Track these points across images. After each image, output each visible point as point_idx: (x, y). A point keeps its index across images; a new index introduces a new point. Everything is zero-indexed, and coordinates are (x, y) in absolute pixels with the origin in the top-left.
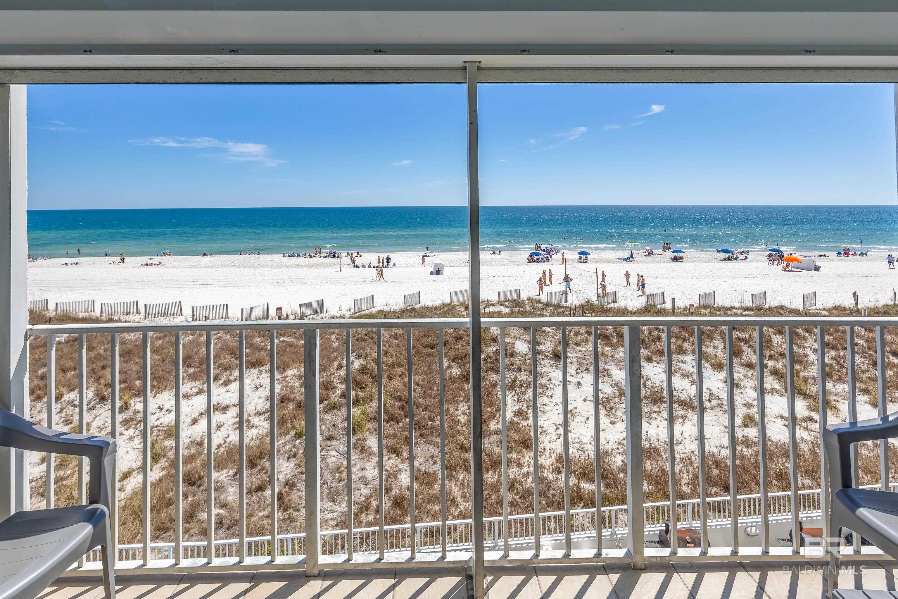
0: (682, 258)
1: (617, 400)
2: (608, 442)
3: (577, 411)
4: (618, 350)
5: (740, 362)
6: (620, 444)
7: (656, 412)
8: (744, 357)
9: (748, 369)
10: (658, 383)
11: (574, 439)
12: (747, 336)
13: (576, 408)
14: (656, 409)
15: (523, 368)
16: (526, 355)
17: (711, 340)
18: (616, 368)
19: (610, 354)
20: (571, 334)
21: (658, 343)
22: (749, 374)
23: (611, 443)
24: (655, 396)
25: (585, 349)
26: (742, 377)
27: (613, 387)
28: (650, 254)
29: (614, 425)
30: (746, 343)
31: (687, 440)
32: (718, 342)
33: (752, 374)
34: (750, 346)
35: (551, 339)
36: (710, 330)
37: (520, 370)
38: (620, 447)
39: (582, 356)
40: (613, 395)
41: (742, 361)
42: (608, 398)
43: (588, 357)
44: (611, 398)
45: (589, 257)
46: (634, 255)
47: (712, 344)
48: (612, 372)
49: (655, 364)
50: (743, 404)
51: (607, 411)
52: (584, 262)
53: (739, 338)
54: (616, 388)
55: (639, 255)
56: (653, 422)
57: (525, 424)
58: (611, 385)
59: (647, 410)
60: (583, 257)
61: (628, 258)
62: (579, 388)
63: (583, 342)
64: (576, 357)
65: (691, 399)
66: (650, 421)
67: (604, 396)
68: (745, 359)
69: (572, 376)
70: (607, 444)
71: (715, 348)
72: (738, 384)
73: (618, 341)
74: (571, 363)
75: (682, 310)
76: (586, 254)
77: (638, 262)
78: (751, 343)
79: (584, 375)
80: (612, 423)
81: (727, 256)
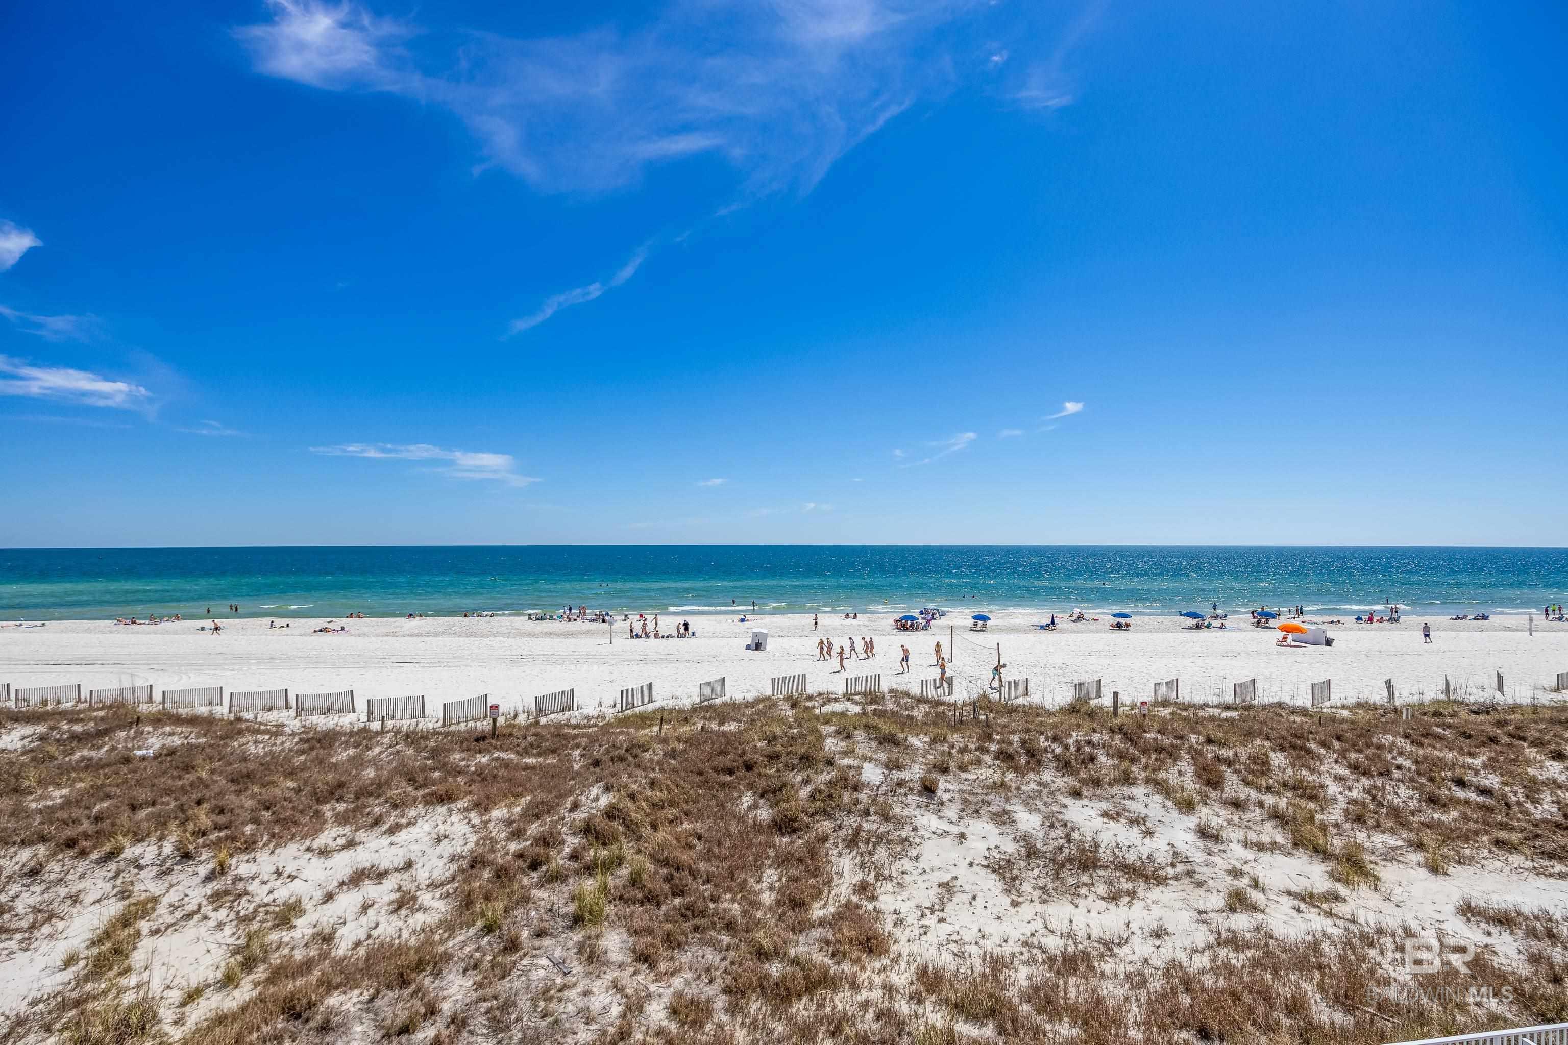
0: (1128, 625)
1: (1023, 864)
2: (1006, 941)
3: (958, 883)
4: (1026, 779)
5: (1221, 798)
6: (1025, 944)
7: (1086, 885)
8: (1227, 790)
9: (1233, 809)
10: (1091, 834)
11: (950, 935)
12: (1231, 753)
13: (956, 878)
14: (1086, 879)
15: (872, 810)
16: (880, 786)
17: (1175, 760)
18: (1023, 809)
19: (1014, 785)
20: (954, 751)
21: (1091, 766)
22: (1236, 819)
23: (1011, 942)
24: (1084, 858)
25: (975, 777)
26: (1225, 824)
27: (1018, 842)
28: (1080, 618)
29: (1017, 909)
30: (1229, 766)
31: (1136, 936)
32: (1186, 764)
33: (1240, 818)
34: (1236, 771)
35: (921, 759)
36: (1172, 745)
37: (867, 813)
38: (1024, 950)
39: (969, 788)
40: (1016, 855)
41: (1225, 796)
42: (1009, 861)
43: (979, 791)
44: (1013, 860)
46: (1056, 620)
47: (1176, 768)
48: (1016, 816)
49: (1085, 801)
50: (1227, 871)
51: (1006, 883)
52: (981, 631)
53: (1217, 758)
54: (1022, 844)
55: (1063, 622)
56: (1081, 902)
57: (870, 907)
58: (1015, 839)
59: (1071, 881)
60: (980, 623)
61: (1048, 625)
62: (962, 843)
63: (972, 764)
64: (960, 791)
65: (1143, 863)
66: (1076, 901)
67: (1003, 857)
68: (1228, 793)
69: (952, 823)
70: (1004, 944)
71: (1180, 774)
72: (1218, 835)
73: (1028, 763)
74: (950, 800)
75: (1127, 708)
76: (984, 618)
77: (1061, 631)
78: (1237, 766)
79: (971, 822)
80: (1015, 904)
81: (1195, 621)
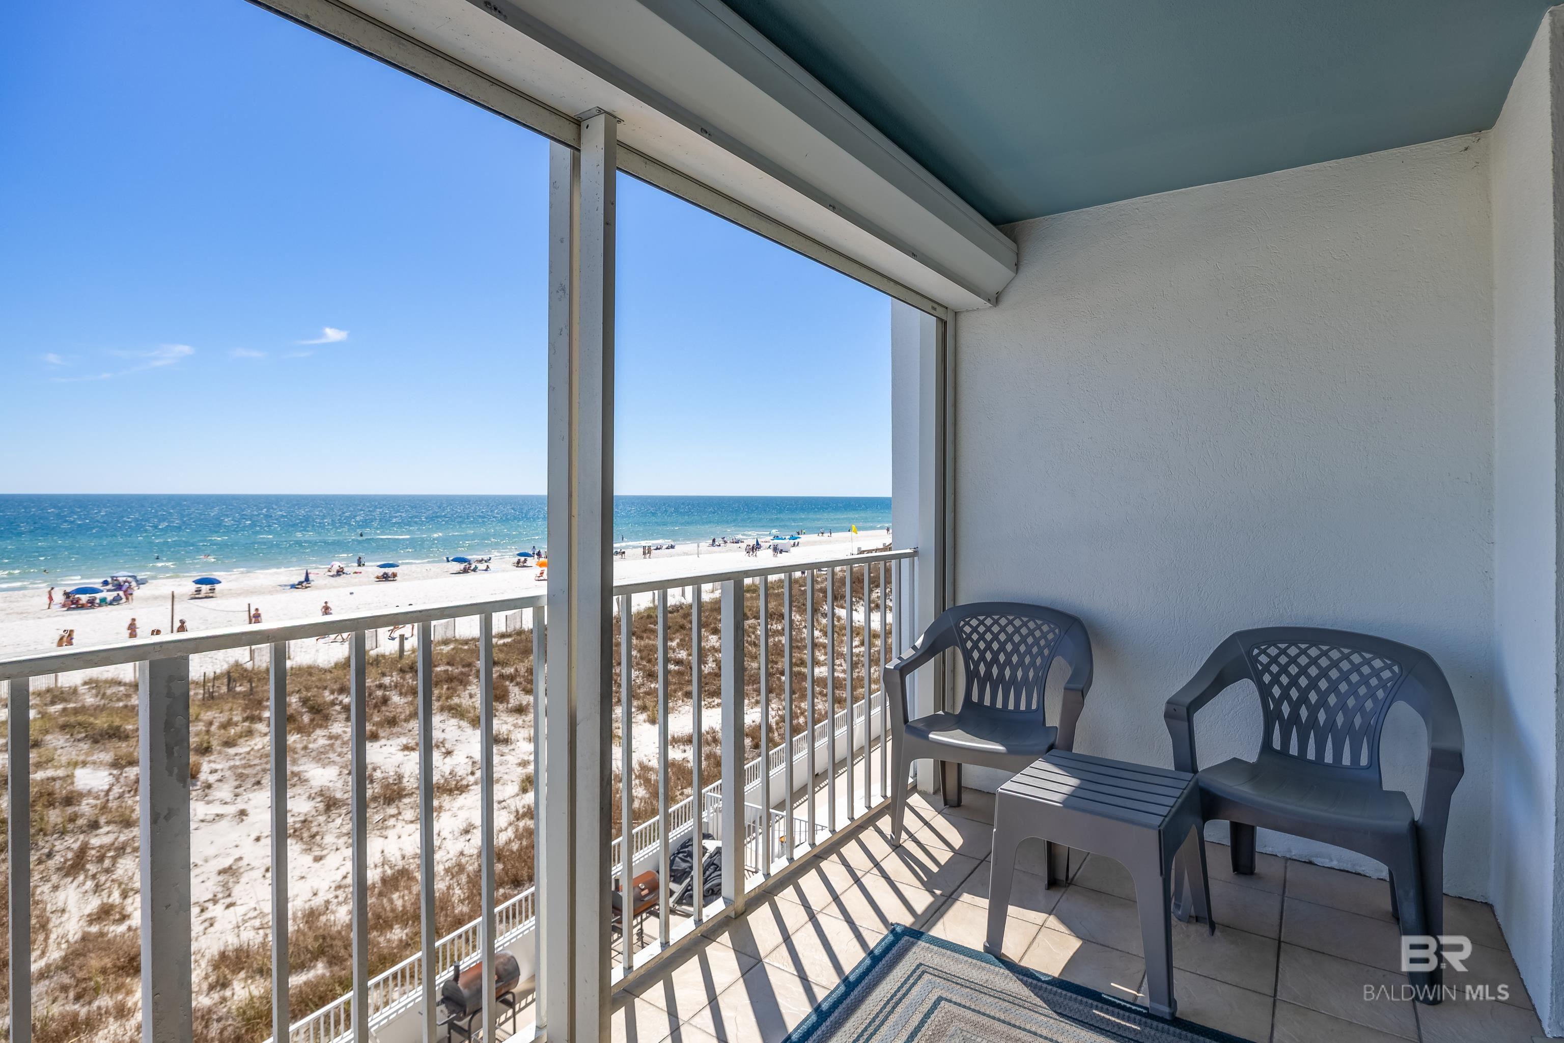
0: (395, 575)
1: (322, 819)
2: (315, 894)
3: (243, 863)
4: (313, 736)
5: (507, 708)
6: (339, 887)
7: (393, 816)
8: (512, 701)
9: (517, 715)
10: (393, 769)
11: (245, 915)
12: (512, 670)
13: (241, 859)
14: (392, 810)
15: (102, 820)
16: (109, 790)
17: (465, 686)
18: (315, 766)
19: (299, 746)
20: (213, 728)
21: (384, 708)
22: (520, 722)
23: (320, 894)
24: (389, 792)
25: (248, 749)
26: (512, 728)
27: (314, 799)
28: (340, 572)
29: (322, 862)
30: (512, 681)
31: (447, 840)
32: (475, 687)
33: (524, 721)
34: (518, 684)
36: (462, 673)
37: (94, 825)
38: (340, 892)
39: (243, 762)
40: (314, 813)
41: (510, 706)
42: (305, 821)
43: (257, 761)
44: (310, 819)
45: (217, 587)
46: (311, 577)
47: (467, 692)
48: (307, 775)
49: (383, 742)
50: (517, 764)
51: (306, 843)
53: (502, 676)
54: (319, 799)
56: (391, 833)
57: (122, 928)
58: (309, 797)
59: (377, 818)
60: (205, 588)
61: (300, 583)
62: (242, 820)
63: (241, 737)
64: (230, 768)
65: (446, 780)
66: (385, 833)
67: (298, 819)
68: (513, 702)
69: (226, 803)
70: (314, 898)
71: (471, 696)
72: (508, 738)
73: (312, 720)
74: (220, 781)
75: (409, 653)
76: (211, 582)
77: (317, 588)
78: (518, 680)
79: (251, 796)
80: (318, 859)
81: (462, 566)
